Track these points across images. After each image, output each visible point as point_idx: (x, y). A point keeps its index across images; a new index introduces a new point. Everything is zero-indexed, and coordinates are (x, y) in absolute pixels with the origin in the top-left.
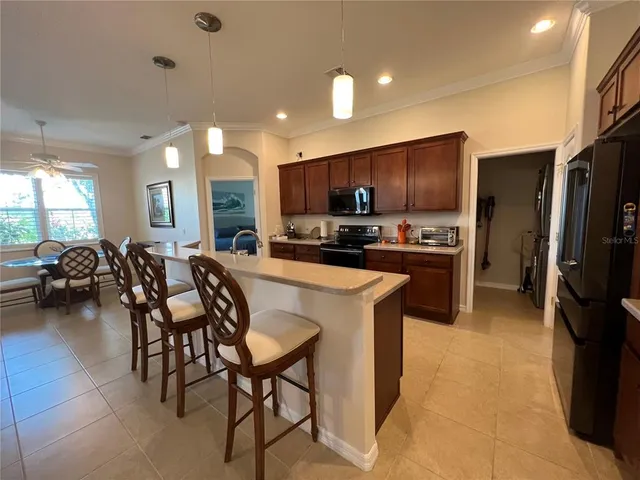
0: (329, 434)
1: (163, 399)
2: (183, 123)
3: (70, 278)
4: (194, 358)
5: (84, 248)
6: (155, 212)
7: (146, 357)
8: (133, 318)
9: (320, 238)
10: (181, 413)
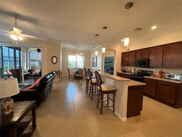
0: (116, 112)
1: (89, 97)
2: (100, 45)
3: (79, 74)
4: (95, 92)
5: (81, 69)
6: (93, 63)
7: (88, 89)
8: (87, 82)
9: (132, 73)
10: (92, 100)
